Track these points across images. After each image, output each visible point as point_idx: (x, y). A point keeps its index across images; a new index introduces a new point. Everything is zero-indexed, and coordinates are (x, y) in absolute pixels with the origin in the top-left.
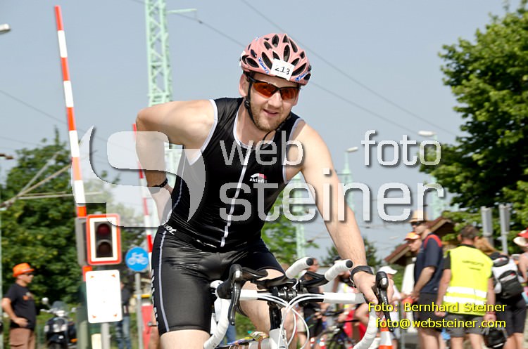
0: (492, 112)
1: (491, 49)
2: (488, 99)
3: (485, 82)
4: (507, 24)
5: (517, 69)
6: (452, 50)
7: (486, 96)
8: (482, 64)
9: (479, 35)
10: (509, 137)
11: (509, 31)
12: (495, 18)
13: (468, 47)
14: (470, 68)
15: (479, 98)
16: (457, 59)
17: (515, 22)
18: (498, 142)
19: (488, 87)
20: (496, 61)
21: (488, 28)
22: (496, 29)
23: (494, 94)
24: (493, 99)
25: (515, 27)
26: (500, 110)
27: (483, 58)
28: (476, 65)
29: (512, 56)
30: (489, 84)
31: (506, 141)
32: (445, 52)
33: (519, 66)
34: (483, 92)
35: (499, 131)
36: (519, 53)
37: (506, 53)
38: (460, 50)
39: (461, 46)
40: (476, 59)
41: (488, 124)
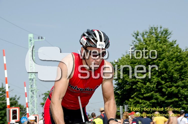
0: (123, 80)
4: (127, 57)
6: (112, 63)
9: (119, 60)
10: (127, 87)
11: (127, 59)
12: (124, 55)
18: (124, 88)
21: (122, 58)
22: (124, 58)
26: (125, 80)
31: (126, 88)
35: (125, 85)
39: (115, 62)
41: (122, 83)
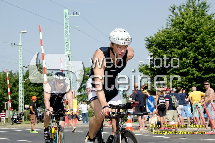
1: (158, 39)
2: (158, 52)
3: (157, 48)
4: (163, 32)
5: (165, 44)
6: (148, 39)
7: (157, 51)
8: (156, 43)
9: (155, 35)
11: (163, 34)
12: (160, 30)
13: (152, 38)
14: (153, 44)
15: (155, 52)
16: (149, 41)
17: (165, 32)
19: (158, 49)
20: (160, 42)
21: (158, 33)
22: (160, 33)
23: (159, 51)
24: (159, 52)
25: (165, 33)
27: (156, 41)
28: (154, 43)
29: (164, 41)
30: (158, 48)
32: (146, 39)
33: (166, 43)
34: (156, 50)
36: (166, 40)
37: (162, 40)
38: (150, 39)
39: (150, 38)
40: (155, 41)
